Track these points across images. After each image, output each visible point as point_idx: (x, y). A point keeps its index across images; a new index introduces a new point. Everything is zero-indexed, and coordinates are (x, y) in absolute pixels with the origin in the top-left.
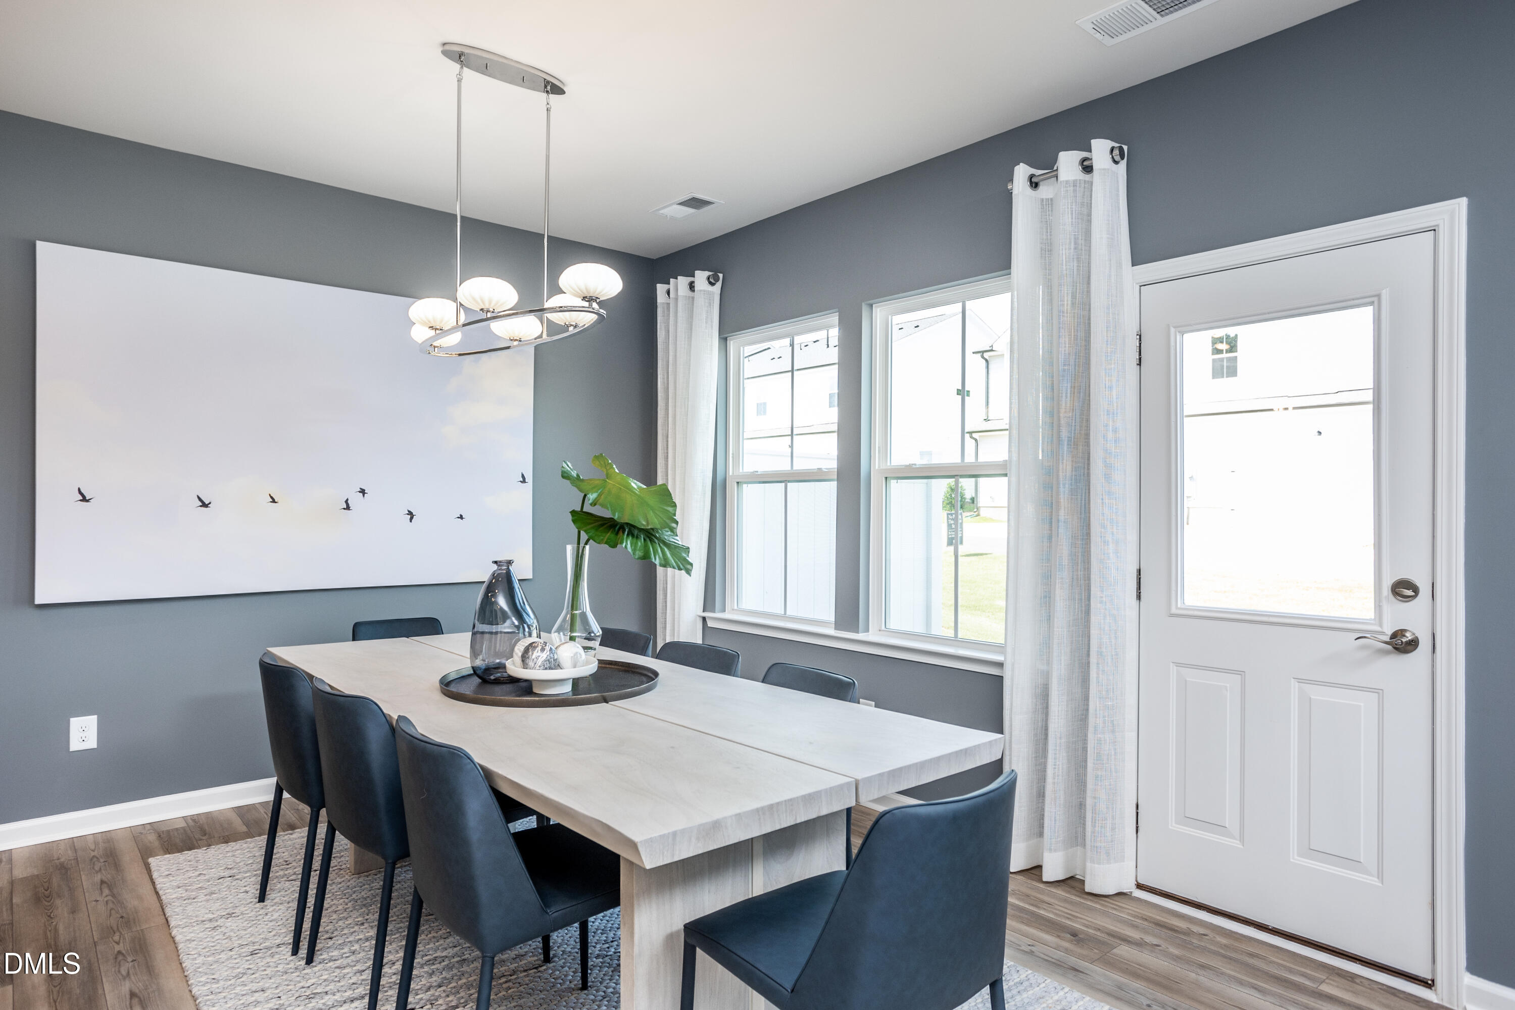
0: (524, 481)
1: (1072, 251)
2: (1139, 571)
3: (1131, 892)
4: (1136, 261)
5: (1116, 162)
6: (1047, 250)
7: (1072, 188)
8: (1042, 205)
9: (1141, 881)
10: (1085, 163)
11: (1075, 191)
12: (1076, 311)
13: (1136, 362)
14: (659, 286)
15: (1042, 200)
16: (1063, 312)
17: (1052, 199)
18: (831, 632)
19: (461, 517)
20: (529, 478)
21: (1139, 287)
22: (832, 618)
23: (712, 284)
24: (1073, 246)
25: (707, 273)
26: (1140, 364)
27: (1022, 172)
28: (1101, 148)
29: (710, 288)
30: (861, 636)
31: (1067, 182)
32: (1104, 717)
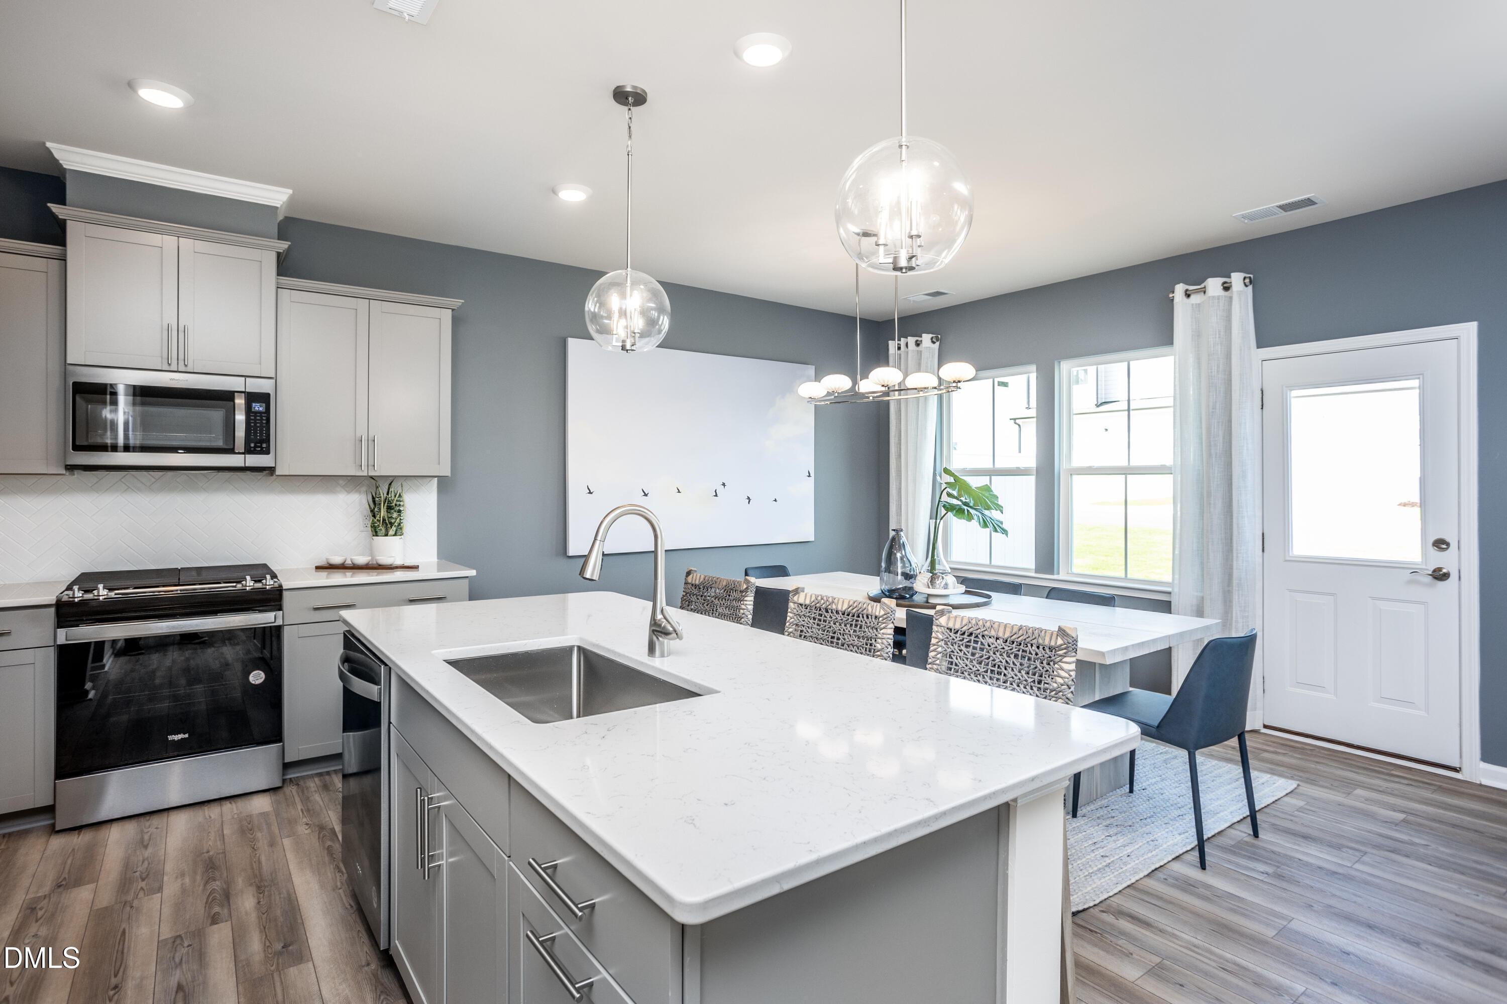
0: (809, 476)
1: (1217, 339)
2: (1263, 534)
3: (1259, 730)
4: (1260, 344)
5: (1246, 286)
6: (1197, 335)
7: (1217, 301)
8: (1193, 307)
9: (1266, 724)
10: (1225, 285)
11: (1219, 302)
12: (1220, 376)
13: (1261, 407)
14: (890, 342)
15: (1193, 305)
16: (1212, 377)
17: (1199, 304)
18: (1033, 575)
19: (775, 500)
20: (812, 474)
21: (1260, 362)
22: (1033, 567)
23: (934, 343)
24: (1217, 336)
25: (931, 336)
26: (1262, 408)
27: (1180, 288)
28: (1237, 278)
29: (932, 345)
30: (1055, 577)
31: (1213, 297)
32: (1243, 622)
